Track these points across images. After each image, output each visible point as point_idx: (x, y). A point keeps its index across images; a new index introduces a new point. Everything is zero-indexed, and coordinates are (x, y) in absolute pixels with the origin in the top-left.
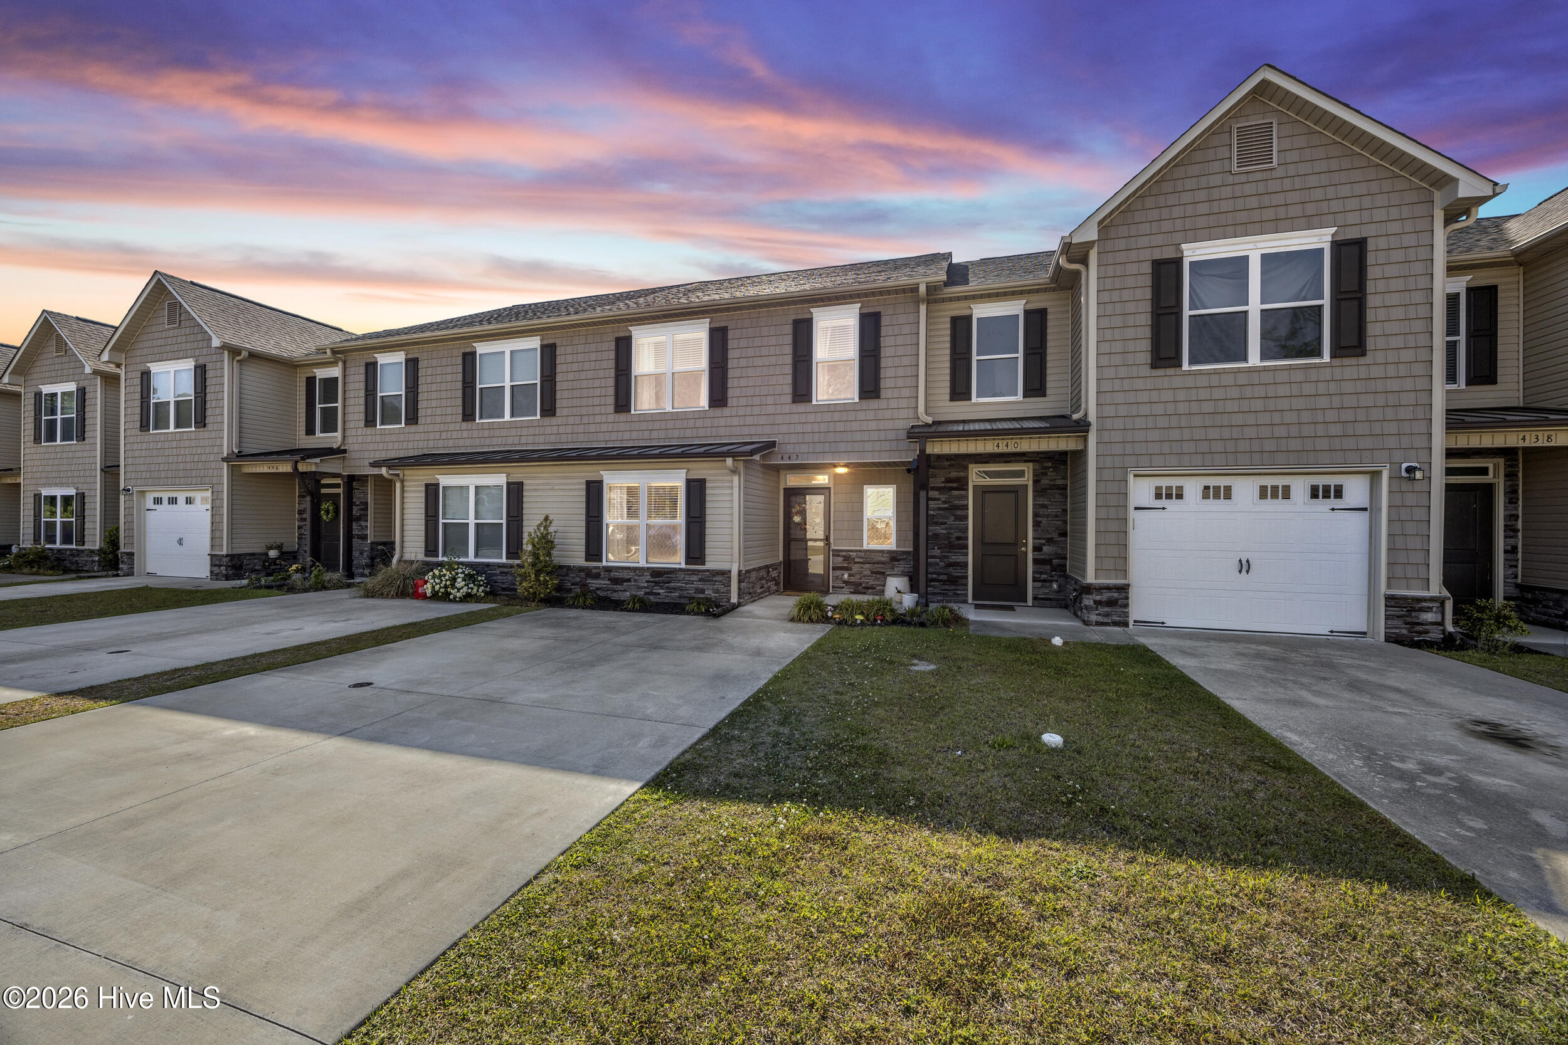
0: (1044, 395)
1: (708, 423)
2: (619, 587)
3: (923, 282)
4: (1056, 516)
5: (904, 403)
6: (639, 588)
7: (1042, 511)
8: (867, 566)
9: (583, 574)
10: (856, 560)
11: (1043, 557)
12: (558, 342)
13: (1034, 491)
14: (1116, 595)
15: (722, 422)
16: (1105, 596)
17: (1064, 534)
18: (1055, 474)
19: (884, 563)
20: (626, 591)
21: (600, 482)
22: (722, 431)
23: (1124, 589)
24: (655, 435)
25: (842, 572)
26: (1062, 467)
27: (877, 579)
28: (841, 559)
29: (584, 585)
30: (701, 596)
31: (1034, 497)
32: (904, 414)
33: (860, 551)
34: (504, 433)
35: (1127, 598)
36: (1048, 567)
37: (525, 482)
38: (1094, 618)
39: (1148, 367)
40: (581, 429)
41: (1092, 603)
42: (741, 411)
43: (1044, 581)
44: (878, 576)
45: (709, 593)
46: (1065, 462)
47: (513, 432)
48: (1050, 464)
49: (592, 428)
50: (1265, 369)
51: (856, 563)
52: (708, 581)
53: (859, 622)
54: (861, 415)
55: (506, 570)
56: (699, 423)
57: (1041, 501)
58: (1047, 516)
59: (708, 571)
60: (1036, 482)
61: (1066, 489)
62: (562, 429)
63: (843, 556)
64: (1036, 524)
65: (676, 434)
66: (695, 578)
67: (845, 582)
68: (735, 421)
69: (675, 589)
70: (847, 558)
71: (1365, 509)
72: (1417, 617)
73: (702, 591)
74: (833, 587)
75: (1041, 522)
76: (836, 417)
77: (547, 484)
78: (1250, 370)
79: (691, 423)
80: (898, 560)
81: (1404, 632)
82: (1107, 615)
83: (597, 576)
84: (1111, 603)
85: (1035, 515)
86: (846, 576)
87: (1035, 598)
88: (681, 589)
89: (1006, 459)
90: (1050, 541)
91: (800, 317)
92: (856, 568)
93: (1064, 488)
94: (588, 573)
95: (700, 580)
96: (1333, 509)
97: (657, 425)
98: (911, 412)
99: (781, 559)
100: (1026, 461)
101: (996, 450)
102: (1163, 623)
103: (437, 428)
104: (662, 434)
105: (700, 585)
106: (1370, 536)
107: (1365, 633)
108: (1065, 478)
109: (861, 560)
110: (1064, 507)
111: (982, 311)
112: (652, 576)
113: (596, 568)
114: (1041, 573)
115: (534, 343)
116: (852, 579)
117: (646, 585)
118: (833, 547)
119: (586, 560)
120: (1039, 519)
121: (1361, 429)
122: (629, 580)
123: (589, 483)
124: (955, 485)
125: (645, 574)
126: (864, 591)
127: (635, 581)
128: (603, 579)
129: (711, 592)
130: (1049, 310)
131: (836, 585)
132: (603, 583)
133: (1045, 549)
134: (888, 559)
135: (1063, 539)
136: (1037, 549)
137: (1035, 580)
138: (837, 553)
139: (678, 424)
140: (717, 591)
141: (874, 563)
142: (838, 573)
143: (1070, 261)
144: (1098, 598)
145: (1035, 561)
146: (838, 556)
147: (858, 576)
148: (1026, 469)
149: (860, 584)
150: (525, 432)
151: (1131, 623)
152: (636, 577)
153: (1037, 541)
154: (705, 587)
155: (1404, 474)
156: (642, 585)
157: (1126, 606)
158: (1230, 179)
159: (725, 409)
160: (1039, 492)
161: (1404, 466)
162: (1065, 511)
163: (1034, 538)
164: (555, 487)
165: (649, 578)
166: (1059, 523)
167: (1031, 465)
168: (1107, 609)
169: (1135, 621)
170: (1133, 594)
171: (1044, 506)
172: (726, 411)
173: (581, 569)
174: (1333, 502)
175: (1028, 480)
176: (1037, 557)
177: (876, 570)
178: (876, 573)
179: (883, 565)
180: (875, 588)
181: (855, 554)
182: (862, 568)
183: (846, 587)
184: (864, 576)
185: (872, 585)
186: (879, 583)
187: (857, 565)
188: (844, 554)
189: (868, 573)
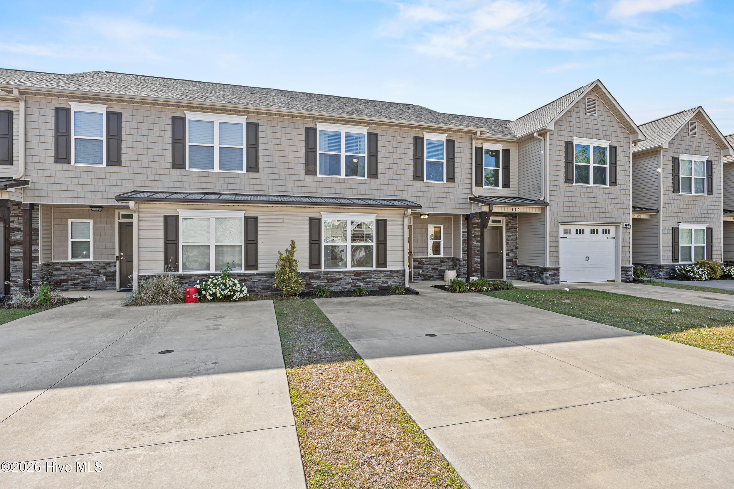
0: (509, 187)
1: (367, 186)
2: (334, 284)
3: (479, 131)
4: (514, 240)
5: (465, 186)
6: (347, 283)
7: (509, 238)
8: (430, 266)
9: (308, 278)
10: (425, 263)
11: (509, 258)
12: (260, 123)
13: (506, 229)
14: (556, 271)
15: (375, 187)
16: (553, 272)
17: (516, 248)
18: (513, 222)
20: (338, 286)
21: (319, 220)
22: (375, 192)
23: (558, 269)
24: (333, 191)
26: (516, 219)
27: (435, 272)
28: (418, 263)
29: (308, 285)
30: (386, 285)
31: (506, 232)
32: (465, 191)
33: (427, 258)
34: (213, 180)
35: (559, 273)
36: (511, 262)
37: (260, 217)
38: (550, 281)
39: (564, 182)
40: (279, 183)
41: (549, 275)
42: (386, 182)
43: (510, 269)
44: (435, 271)
45: (390, 283)
46: (516, 217)
47: (222, 180)
48: (511, 218)
49: (288, 183)
50: (594, 187)
51: (425, 264)
52: (389, 276)
53: (485, 290)
54: (447, 190)
55: (246, 278)
56: (362, 186)
57: (509, 234)
58: (511, 240)
59: (390, 271)
60: (507, 225)
61: (517, 229)
62: (264, 182)
63: (418, 261)
64: (507, 244)
65: (347, 191)
66: (382, 275)
67: (420, 274)
68: (383, 187)
69: (370, 282)
70: (420, 262)
71: (614, 238)
72: (628, 273)
73: (386, 282)
74: (414, 278)
75: (509, 243)
76: (435, 189)
77: (278, 219)
78: (590, 187)
79: (356, 186)
80: (444, 262)
81: (625, 278)
82: (553, 280)
83: (318, 278)
84: (555, 275)
85: (507, 240)
86: (421, 271)
87: (507, 276)
88: (373, 282)
89: (496, 215)
90: (512, 251)
91: (417, 135)
92: (425, 267)
93: (516, 228)
94: (311, 276)
95: (384, 276)
96: (608, 238)
97: (335, 185)
98: (468, 191)
100: (503, 216)
101: (512, 212)
102: (566, 282)
103: (144, 171)
104: (338, 191)
105: (385, 279)
106: (616, 247)
107: (615, 280)
108: (517, 224)
109: (427, 263)
110: (516, 236)
111: (487, 146)
112: (355, 276)
113: (317, 273)
114: (509, 265)
115: (242, 120)
116: (423, 273)
117: (351, 281)
118: (414, 257)
119: (310, 268)
120: (508, 242)
121: (616, 211)
122: (340, 279)
123: (311, 220)
124: (477, 226)
125: (351, 274)
126: (428, 279)
127: (345, 279)
128: (322, 279)
129: (391, 282)
130: (511, 151)
131: (414, 276)
132: (323, 282)
133: (510, 254)
134: (439, 262)
135: (516, 250)
136: (507, 255)
137: (507, 268)
138: (415, 260)
139: (348, 186)
140: (394, 282)
141: (433, 264)
142: (417, 270)
143: (539, 135)
144: (551, 273)
145: (507, 260)
146: (416, 261)
147: (426, 271)
148: (502, 219)
149: (427, 275)
150: (232, 181)
151: (560, 283)
152: (345, 277)
153: (507, 251)
154: (388, 280)
155: (625, 227)
156: (349, 281)
157: (559, 276)
158: (585, 116)
159: (377, 180)
160: (508, 230)
161: (625, 224)
162: (517, 238)
163: (506, 250)
164: (285, 221)
165: (353, 277)
166: (515, 243)
167: (505, 218)
168: (553, 277)
169: (561, 282)
170: (561, 270)
171: (510, 236)
172: (377, 181)
173: (307, 274)
174: (607, 236)
175: (503, 225)
176: (508, 258)
177: (434, 268)
178: (434, 269)
179: (437, 265)
180: (434, 277)
181: (424, 260)
182: (428, 267)
183: (420, 277)
184: (429, 271)
185: (432, 275)
186: (436, 274)
187: (426, 265)
188: (419, 260)
189: (430, 269)
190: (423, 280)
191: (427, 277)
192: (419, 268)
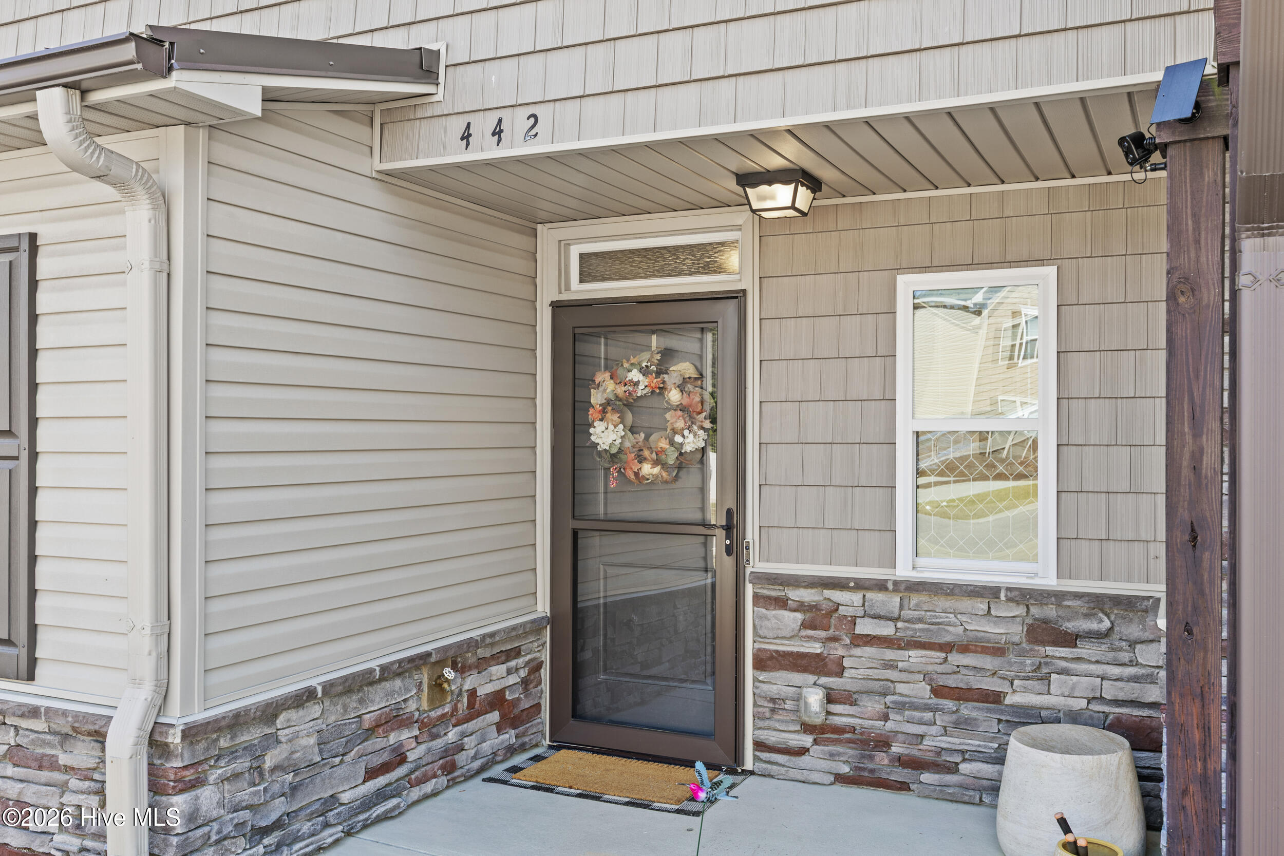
8: (915, 656)
10: (865, 627)
19: (998, 651)
25: (797, 678)
27: (963, 725)
28: (792, 619)
33: (881, 586)
44: (968, 710)
63: (801, 607)
74: (759, 745)
80: (1071, 640)
86: (814, 699)
92: (860, 666)
99: (543, 607)
109: (887, 630)
116: (843, 715)
118: (756, 565)
126: (899, 774)
131: (772, 738)
134: (1017, 632)
141: (947, 648)
146: (782, 603)
147: (872, 706)
149: (883, 743)
177: (952, 682)
178: (962, 695)
179: (988, 662)
180: (953, 769)
181: (855, 598)
182: (890, 665)
183: (816, 750)
184: (901, 707)
185: (940, 751)
186: (973, 743)
187: (869, 651)
188: (807, 595)
189: (922, 691)
190: (840, 779)
191: (882, 759)
192: (805, 670)
